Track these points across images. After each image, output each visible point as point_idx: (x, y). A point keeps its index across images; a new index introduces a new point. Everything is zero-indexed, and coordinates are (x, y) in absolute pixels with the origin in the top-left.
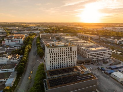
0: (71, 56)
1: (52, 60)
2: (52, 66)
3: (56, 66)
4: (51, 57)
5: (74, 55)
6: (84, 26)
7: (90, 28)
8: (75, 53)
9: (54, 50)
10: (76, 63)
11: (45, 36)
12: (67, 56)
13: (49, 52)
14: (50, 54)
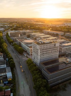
0: (55, 50)
1: (42, 54)
2: (41, 59)
3: (44, 59)
4: (41, 52)
5: (57, 50)
6: (45, 22)
7: (52, 24)
8: (57, 48)
9: (43, 46)
10: (58, 56)
11: (14, 33)
12: (52, 51)
13: (40, 48)
14: (41, 50)
